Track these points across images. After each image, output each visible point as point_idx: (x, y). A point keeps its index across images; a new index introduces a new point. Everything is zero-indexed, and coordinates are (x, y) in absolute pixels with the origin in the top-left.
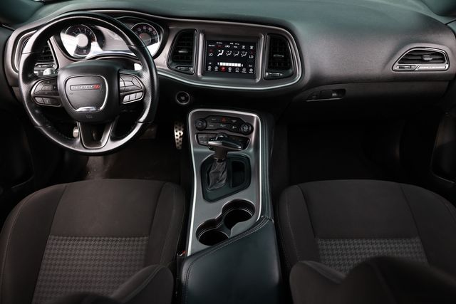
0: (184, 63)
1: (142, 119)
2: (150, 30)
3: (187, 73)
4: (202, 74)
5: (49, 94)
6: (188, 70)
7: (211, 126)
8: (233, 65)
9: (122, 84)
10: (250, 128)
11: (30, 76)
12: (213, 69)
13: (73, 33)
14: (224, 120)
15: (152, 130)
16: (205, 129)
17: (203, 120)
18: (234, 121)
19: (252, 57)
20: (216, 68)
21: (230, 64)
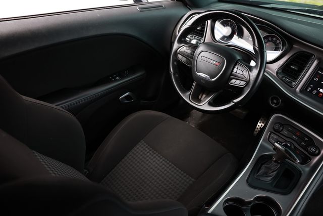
0: (290, 76)
1: (236, 101)
2: (278, 42)
3: (289, 85)
4: (301, 91)
5: (187, 56)
6: (291, 83)
7: (285, 132)
9: (235, 70)
10: (317, 152)
11: (183, 39)
12: (312, 91)
13: (224, 24)
14: (298, 134)
15: (244, 113)
16: (279, 132)
17: (282, 125)
18: (306, 139)
20: (315, 92)
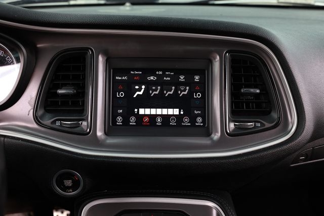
0: (69, 112)
3: (76, 134)
4: (107, 133)
6: (78, 126)
8: (165, 111)
12: (126, 122)
19: (198, 95)
20: (133, 120)
21: (159, 111)
